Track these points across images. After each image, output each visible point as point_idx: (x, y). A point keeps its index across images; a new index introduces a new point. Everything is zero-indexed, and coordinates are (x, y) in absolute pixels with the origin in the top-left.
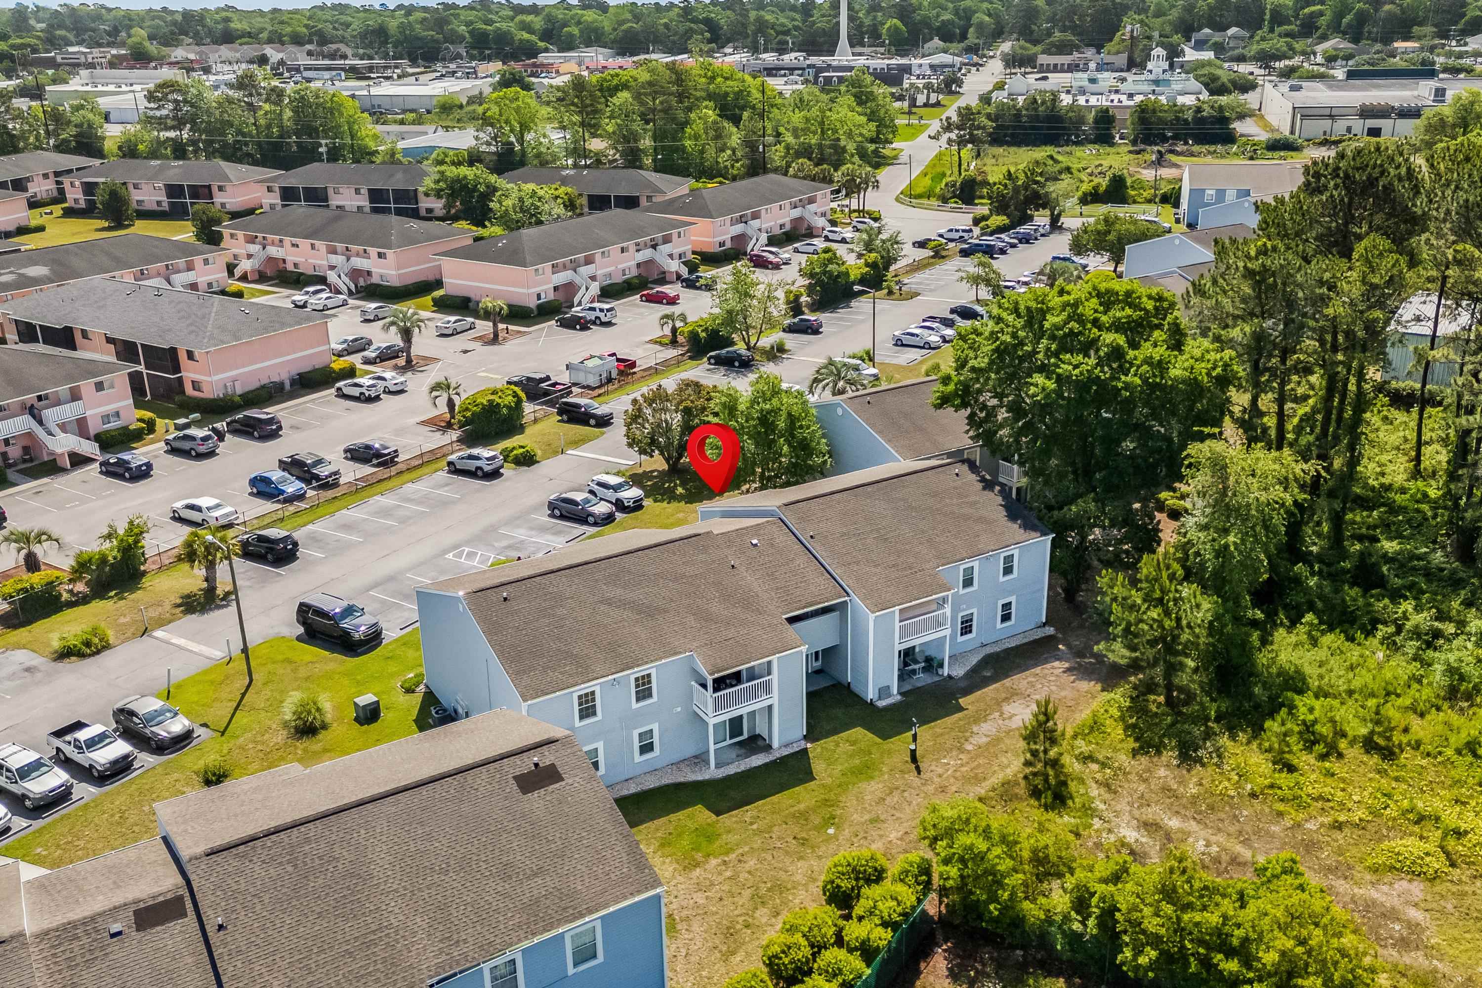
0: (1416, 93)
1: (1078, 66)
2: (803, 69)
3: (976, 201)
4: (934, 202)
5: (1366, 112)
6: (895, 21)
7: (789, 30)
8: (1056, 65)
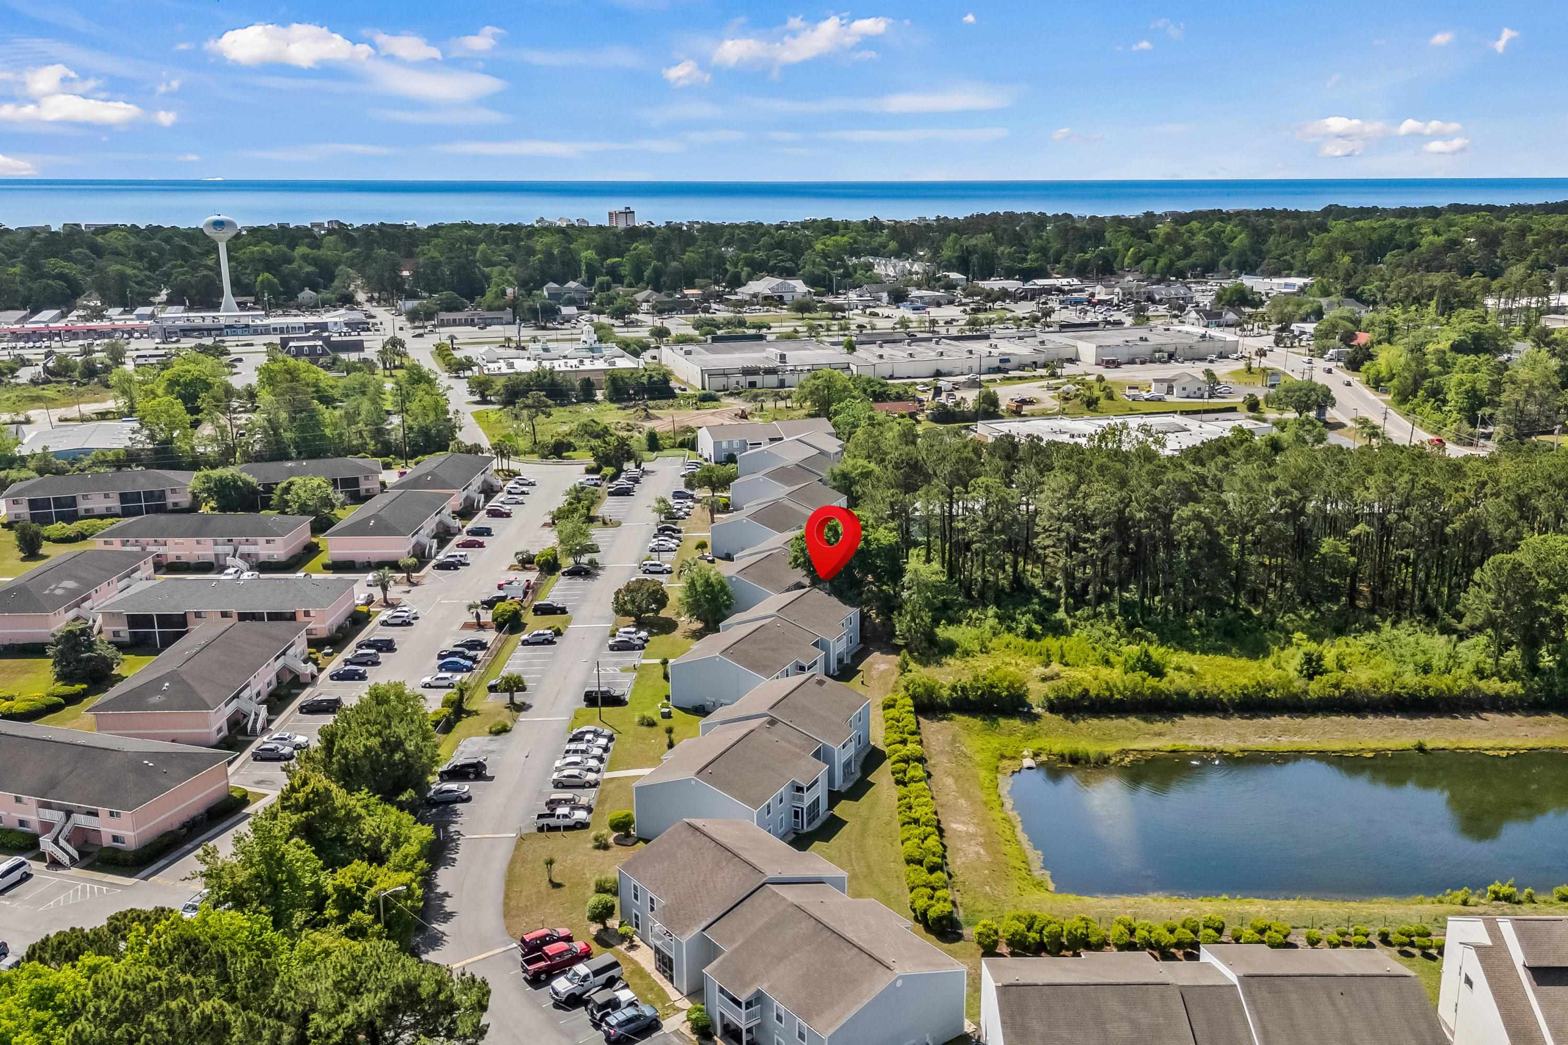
0: (764, 354)
1: (472, 320)
2: (221, 329)
3: (565, 454)
4: (535, 457)
5: (747, 372)
6: (267, 274)
7: (143, 281)
8: (454, 320)
